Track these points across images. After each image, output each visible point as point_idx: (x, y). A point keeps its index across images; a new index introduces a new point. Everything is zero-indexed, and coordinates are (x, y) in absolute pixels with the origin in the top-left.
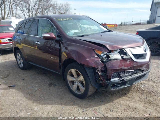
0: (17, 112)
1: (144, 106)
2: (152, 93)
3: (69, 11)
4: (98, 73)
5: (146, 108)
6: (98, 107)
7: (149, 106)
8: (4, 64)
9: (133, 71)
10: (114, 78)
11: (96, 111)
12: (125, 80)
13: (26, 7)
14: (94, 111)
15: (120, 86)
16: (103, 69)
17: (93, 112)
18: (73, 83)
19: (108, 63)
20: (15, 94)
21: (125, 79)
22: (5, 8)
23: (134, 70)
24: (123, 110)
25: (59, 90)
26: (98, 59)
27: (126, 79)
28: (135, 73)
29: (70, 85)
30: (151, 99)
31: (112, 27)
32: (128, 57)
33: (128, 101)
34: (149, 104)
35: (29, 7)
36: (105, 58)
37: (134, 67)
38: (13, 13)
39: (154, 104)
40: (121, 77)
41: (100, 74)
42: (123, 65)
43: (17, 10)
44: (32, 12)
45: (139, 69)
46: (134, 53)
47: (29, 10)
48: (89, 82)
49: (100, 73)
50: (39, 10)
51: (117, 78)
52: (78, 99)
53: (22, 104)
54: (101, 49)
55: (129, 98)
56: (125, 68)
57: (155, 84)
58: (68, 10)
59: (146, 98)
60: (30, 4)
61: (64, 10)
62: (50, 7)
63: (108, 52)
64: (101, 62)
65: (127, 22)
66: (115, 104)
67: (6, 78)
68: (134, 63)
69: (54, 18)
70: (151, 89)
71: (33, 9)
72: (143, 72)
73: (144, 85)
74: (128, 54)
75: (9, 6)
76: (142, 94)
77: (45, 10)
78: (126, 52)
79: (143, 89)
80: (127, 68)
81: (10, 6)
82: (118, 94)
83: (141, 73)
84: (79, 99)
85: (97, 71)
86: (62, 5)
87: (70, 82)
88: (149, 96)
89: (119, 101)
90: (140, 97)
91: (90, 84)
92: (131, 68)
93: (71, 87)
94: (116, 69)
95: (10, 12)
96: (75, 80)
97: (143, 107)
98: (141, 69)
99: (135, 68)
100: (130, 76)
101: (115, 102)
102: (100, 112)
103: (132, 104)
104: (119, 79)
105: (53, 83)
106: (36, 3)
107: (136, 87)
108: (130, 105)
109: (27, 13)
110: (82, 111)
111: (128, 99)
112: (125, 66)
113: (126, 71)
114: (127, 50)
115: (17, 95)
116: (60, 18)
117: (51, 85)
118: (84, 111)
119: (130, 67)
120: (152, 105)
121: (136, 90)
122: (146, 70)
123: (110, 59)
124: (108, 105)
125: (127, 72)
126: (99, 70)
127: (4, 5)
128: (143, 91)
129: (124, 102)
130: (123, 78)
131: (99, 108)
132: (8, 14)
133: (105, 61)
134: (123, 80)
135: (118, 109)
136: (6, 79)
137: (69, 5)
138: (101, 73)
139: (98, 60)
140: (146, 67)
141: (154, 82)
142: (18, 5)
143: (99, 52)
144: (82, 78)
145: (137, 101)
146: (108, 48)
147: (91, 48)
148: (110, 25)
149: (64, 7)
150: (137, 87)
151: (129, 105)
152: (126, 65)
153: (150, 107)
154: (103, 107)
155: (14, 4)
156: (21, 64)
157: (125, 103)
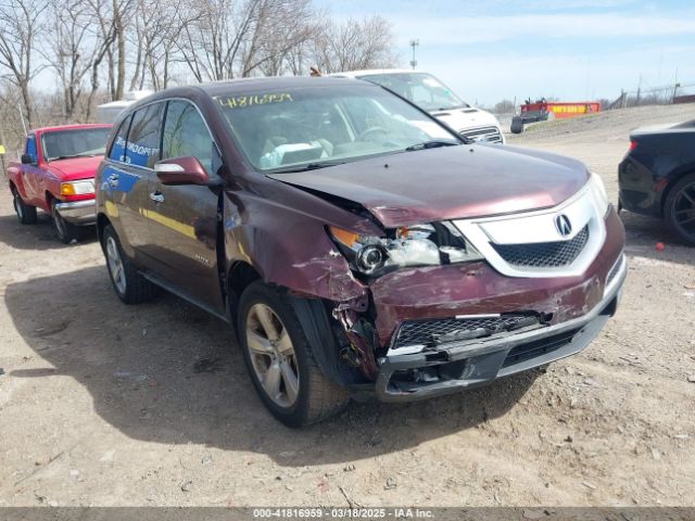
0: (37, 464)
1: (540, 475)
2: (605, 421)
3: (384, 53)
4: (338, 323)
5: (547, 485)
6: (344, 465)
7: (566, 474)
8: (73, 279)
9: (493, 319)
10: (401, 346)
11: (327, 483)
12: (452, 355)
13: (204, 45)
14: (319, 478)
15: (436, 379)
16: (363, 305)
17: (313, 485)
18: (267, 360)
19: (378, 280)
20: (59, 397)
21: (453, 351)
22: (121, 55)
23: (498, 315)
24: (440, 484)
25: (224, 389)
26: (343, 263)
27: (456, 349)
28: (509, 329)
29: (259, 368)
30: (590, 445)
31: (573, 114)
32: (472, 256)
33: (482, 447)
34: (572, 466)
35: (218, 43)
36: (371, 259)
37: (500, 299)
38: (153, 71)
39: (595, 467)
40: (432, 344)
41: (348, 327)
42: (447, 291)
43: (170, 59)
44: (230, 64)
45: (526, 307)
46: (502, 240)
47: (217, 55)
48: (309, 359)
49: (348, 322)
50: (258, 57)
51: (417, 343)
52: (281, 427)
53: (68, 435)
54: (354, 223)
55: (494, 433)
56: (455, 305)
57: (644, 379)
58: (378, 49)
59: (569, 440)
60: (224, 34)
61: (362, 49)
62: (301, 38)
63: (382, 238)
64: (352, 277)
65: (660, 90)
66: (421, 456)
67: (55, 332)
68: (503, 284)
69: (214, 98)
70: (611, 401)
71: (232, 51)
72: (549, 325)
73: (589, 381)
74: (468, 245)
75: (140, 46)
76: (561, 421)
77: (285, 52)
78: (458, 235)
79: (574, 401)
80: (467, 305)
81: (144, 46)
82: (456, 414)
83: (538, 325)
84: (286, 429)
85: (337, 313)
86: (356, 26)
87: (258, 357)
88: (587, 432)
89: (441, 447)
90: (542, 435)
91: (313, 370)
92: (483, 302)
93: (259, 376)
94: (413, 308)
95: (141, 68)
96: (270, 348)
97: (535, 479)
98: (538, 308)
99: (506, 308)
100: (478, 338)
101: (425, 448)
102: (343, 487)
103: (496, 461)
104: (424, 351)
105: (213, 360)
106: (245, 28)
107: (545, 392)
108: (481, 466)
109: (209, 70)
110: (273, 477)
111: (486, 438)
112: (455, 297)
113: (458, 317)
114: (466, 228)
115: (66, 401)
116: (238, 95)
117: (202, 366)
118: (282, 477)
119: (478, 300)
120: (578, 474)
121: (543, 402)
122: (567, 313)
123: (386, 264)
124: (388, 459)
125: (463, 321)
126: (343, 312)
127: (121, 45)
128: (572, 407)
129: (461, 451)
130: (441, 348)
131: (345, 470)
132: (134, 80)
133: (368, 272)
134: (443, 355)
135: (421, 479)
136: (55, 337)
137: (386, 25)
138: (351, 324)
139: (341, 267)
140: (565, 302)
141: (642, 371)
142: (172, 40)
143: (345, 234)
144: (286, 342)
145: (521, 452)
146: (381, 217)
147: (316, 220)
148: (564, 108)
149: (365, 37)
150: (553, 389)
151: (475, 465)
152: (458, 291)
153: (567, 481)
154: (366, 467)
155: (157, 39)
156: (120, 280)
157: (462, 458)
